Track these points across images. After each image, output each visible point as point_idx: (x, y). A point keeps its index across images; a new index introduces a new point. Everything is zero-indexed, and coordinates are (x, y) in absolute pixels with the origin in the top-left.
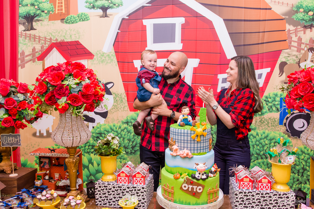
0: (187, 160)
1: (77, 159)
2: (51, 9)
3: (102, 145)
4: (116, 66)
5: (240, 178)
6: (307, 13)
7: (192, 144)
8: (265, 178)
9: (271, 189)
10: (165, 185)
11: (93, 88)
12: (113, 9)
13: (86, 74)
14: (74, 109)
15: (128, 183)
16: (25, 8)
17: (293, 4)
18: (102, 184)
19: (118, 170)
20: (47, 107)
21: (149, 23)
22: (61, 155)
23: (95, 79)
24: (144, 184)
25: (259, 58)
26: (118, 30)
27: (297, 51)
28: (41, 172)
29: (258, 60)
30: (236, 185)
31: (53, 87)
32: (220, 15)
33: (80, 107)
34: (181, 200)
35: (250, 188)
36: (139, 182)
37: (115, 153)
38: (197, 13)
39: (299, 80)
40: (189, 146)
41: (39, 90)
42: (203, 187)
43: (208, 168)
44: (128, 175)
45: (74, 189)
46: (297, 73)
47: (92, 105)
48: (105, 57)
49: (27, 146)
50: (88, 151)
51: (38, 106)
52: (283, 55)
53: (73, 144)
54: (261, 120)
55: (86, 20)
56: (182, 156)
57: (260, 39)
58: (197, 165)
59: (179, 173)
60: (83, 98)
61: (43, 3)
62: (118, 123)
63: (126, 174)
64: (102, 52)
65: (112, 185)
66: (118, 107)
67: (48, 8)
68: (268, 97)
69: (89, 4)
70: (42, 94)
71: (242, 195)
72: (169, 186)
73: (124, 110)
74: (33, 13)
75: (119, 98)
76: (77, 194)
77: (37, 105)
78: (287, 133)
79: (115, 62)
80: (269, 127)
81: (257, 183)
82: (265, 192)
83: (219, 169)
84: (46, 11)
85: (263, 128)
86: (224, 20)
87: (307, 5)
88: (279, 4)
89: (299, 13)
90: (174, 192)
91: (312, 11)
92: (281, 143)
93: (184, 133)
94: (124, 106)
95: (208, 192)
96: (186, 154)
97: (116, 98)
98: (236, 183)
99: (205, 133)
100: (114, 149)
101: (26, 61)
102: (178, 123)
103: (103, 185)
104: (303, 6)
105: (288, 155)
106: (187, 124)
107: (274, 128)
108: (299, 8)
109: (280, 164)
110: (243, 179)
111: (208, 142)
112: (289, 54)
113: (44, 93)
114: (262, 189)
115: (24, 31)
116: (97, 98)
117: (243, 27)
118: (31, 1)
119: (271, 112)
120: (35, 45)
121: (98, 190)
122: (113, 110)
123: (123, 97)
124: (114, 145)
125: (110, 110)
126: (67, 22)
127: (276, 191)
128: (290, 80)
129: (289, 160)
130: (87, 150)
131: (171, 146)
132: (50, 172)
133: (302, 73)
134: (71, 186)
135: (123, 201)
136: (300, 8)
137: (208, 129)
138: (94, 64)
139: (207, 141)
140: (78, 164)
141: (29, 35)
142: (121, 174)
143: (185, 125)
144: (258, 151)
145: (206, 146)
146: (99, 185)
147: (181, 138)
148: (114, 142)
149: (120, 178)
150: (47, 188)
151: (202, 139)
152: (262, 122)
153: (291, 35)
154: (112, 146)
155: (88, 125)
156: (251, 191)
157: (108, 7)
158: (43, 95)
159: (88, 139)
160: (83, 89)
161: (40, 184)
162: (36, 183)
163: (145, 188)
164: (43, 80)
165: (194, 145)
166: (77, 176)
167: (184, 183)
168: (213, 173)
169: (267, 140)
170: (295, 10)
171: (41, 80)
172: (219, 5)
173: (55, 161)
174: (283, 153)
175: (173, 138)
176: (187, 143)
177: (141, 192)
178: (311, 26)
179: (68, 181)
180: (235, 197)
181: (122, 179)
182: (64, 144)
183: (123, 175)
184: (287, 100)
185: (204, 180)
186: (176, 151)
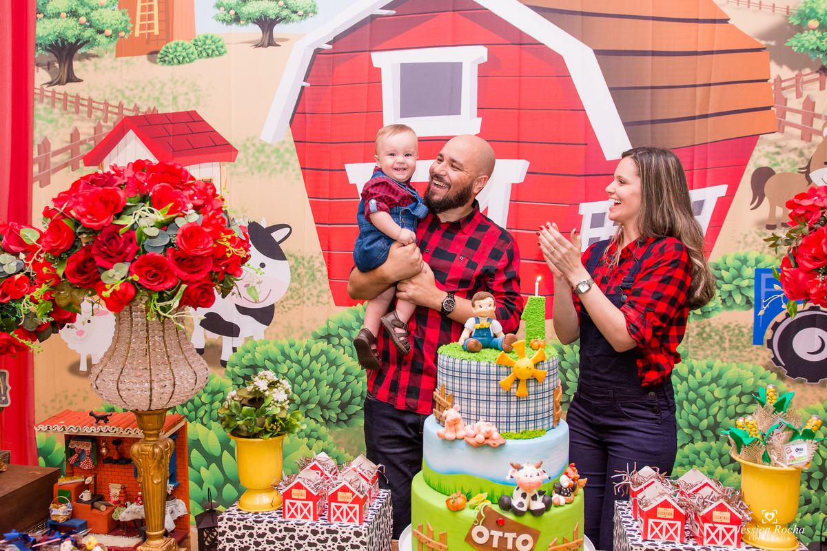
0: (486, 452)
1: (167, 446)
2: (123, 25)
3: (239, 404)
4: (298, 179)
5: (646, 506)
7: (503, 406)
8: (721, 508)
9: (740, 541)
10: (420, 528)
11: (211, 239)
12: (291, 24)
13: (191, 197)
14: (151, 298)
15: (315, 519)
16: (51, 22)
17: (788, 7)
18: (239, 520)
19: (287, 479)
20: (75, 293)
21: (388, 63)
22: (124, 432)
23: (220, 210)
24: (361, 522)
25: (696, 156)
26: (304, 81)
27: (802, 139)
28: (68, 478)
29: (693, 163)
30: (634, 528)
31: (91, 233)
32: (584, 38)
33: (169, 293)
35: (678, 539)
36: (348, 514)
37: (279, 430)
38: (521, 33)
39: (822, 213)
40: (493, 411)
41: (50, 242)
42: (536, 535)
43: (550, 478)
44: (315, 494)
45: (157, 533)
46: (817, 193)
47: (207, 287)
48: (268, 157)
49: (53, 401)
51: (47, 288)
52: (763, 148)
53: (153, 403)
54: (701, 331)
55: (218, 53)
56: (472, 441)
57: (698, 106)
58: (516, 470)
59: (462, 492)
60: (180, 267)
61: (102, 8)
62: (301, 339)
63: (308, 492)
64: (261, 140)
65: (268, 522)
66: (302, 295)
67: (114, 22)
68: (721, 267)
69: (225, 10)
70: (58, 255)
72: (431, 529)
73: (318, 302)
74: (74, 35)
75: (304, 268)
77: (44, 287)
78: (776, 369)
79: (294, 170)
80: (724, 349)
81: (699, 522)
83: (584, 481)
84: (109, 32)
85: (708, 352)
86: (597, 53)
88: (749, 7)
89: (806, 32)
90: (447, 549)
92: (771, 403)
93: (478, 373)
94: (320, 292)
96: (483, 434)
97: (296, 269)
98: (633, 519)
99: (541, 373)
100: (274, 415)
101: (52, 167)
102: (462, 340)
103: (242, 523)
104: (817, 13)
105: (791, 440)
106: (487, 346)
107: (738, 354)
108: (805, 17)
109: (766, 467)
110: (655, 509)
111: (551, 400)
112: (780, 147)
113: (65, 251)
114: (712, 541)
115: (50, 84)
116: (223, 268)
117: (648, 72)
118: (70, 3)
119: (730, 307)
120: (77, 124)
121: (227, 539)
122: (288, 302)
123: (316, 267)
124: (274, 404)
125: (282, 302)
126: (165, 61)
127: (754, 547)
128: (797, 214)
129: (794, 453)
131: (439, 410)
132: (95, 479)
134: (147, 524)
136: (809, 18)
137: (551, 360)
138: (238, 174)
139: (546, 394)
140: (168, 462)
141: (62, 97)
142: (294, 491)
143: (483, 348)
144: (693, 419)
145: (543, 409)
146: (230, 523)
147: (469, 385)
148: (274, 395)
149: (291, 503)
150: (84, 526)
151: (532, 389)
152: (704, 335)
153: (782, 92)
154: (267, 409)
155: (219, 343)
156: (678, 548)
157: (278, 17)
158: (61, 259)
159: (197, 387)
160: (179, 242)
161: (65, 514)
162: (53, 514)
163: (363, 534)
164: (62, 214)
165: (508, 409)
166: (169, 492)
167: (479, 525)
168: (564, 492)
169: (720, 388)
170: (794, 24)
171: (58, 214)
172: (582, 12)
173: (108, 450)
174: (776, 431)
175: (447, 386)
176: (488, 401)
177: (351, 545)
181: (297, 507)
182: (125, 402)
183: (298, 495)
184: (786, 274)
185: (537, 513)
186: (455, 424)
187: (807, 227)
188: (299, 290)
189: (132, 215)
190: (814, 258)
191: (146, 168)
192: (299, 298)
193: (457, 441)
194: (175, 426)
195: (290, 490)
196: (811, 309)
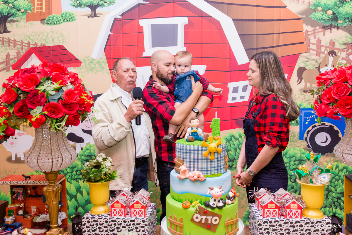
0: (198, 184)
1: (58, 187)
2: (29, 7)
3: (90, 168)
4: (108, 74)
5: (264, 203)
6: (326, 12)
7: (205, 164)
8: (294, 203)
9: (301, 216)
10: (171, 217)
11: (78, 96)
12: (104, 7)
13: (69, 78)
14: (52, 122)
15: (125, 216)
17: (310, 2)
18: (91, 218)
20: (17, 121)
21: (146, 24)
22: (38, 183)
23: (81, 84)
24: (145, 216)
26: (110, 32)
28: (13, 205)
30: (259, 213)
31: (25, 94)
32: (228, 14)
33: (60, 119)
35: (277, 216)
36: (139, 213)
37: (108, 178)
38: (202, 11)
39: (331, 81)
40: (200, 166)
41: (6, 98)
42: (220, 217)
43: (225, 193)
44: (125, 205)
45: (55, 226)
46: (328, 73)
47: (77, 117)
48: (95, 65)
51: (5, 119)
52: (301, 59)
53: (53, 168)
55: (72, 20)
56: (192, 179)
57: (275, 42)
58: (211, 190)
59: (189, 200)
60: (65, 108)
63: (121, 205)
64: (91, 58)
65: (104, 218)
67: (25, 6)
69: (75, 1)
70: (10, 104)
71: (267, 225)
72: (176, 217)
74: (7, 12)
76: (58, 232)
78: (309, 150)
79: (106, 70)
81: (285, 209)
82: (295, 221)
84: (23, 10)
86: (234, 20)
87: (325, 3)
88: (294, 1)
89: (317, 12)
90: (183, 225)
91: (331, 10)
92: (312, 159)
93: (194, 150)
95: (226, 224)
96: (197, 176)
98: (258, 210)
99: (220, 149)
100: (106, 172)
102: (186, 137)
103: (93, 219)
104: (321, 4)
105: (320, 174)
107: (294, 144)
108: (316, 6)
109: (311, 185)
110: (267, 205)
111: (224, 161)
113: (13, 102)
114: (291, 217)
116: (83, 108)
117: (255, 28)
120: (8, 51)
121: (86, 227)
124: (105, 168)
126: (48, 23)
127: (307, 218)
128: (320, 82)
129: (322, 179)
130: (75, 176)
131: (177, 167)
132: (25, 204)
133: (335, 72)
134: (51, 222)
136: (318, 6)
138: (82, 73)
139: (222, 159)
140: (59, 194)
141: (2, 39)
142: (115, 204)
145: (221, 165)
146: (88, 220)
147: (190, 156)
148: (106, 164)
149: (114, 210)
150: (21, 225)
151: (216, 156)
153: (309, 36)
154: (103, 169)
155: (75, 146)
156: (277, 220)
157: (98, 4)
159: (72, 161)
160: (64, 97)
161: (12, 220)
162: (6, 221)
163: (146, 221)
164: (11, 86)
165: (207, 165)
166: (59, 209)
167: (196, 214)
168: (231, 199)
169: (287, 158)
170: (312, 9)
171: (9, 86)
172: (227, 3)
173: (31, 191)
174: (314, 171)
175: (180, 157)
176: (198, 162)
177: (141, 226)
178: (330, 27)
179: (48, 215)
180: (259, 228)
181: (117, 211)
182: (40, 168)
183: (117, 206)
184: (317, 106)
185: (220, 208)
186: (185, 172)
187: (325, 87)
189: (43, 85)
190: (328, 99)
191: (48, 66)
193: (186, 179)
194: (61, 179)
196: (322, 124)
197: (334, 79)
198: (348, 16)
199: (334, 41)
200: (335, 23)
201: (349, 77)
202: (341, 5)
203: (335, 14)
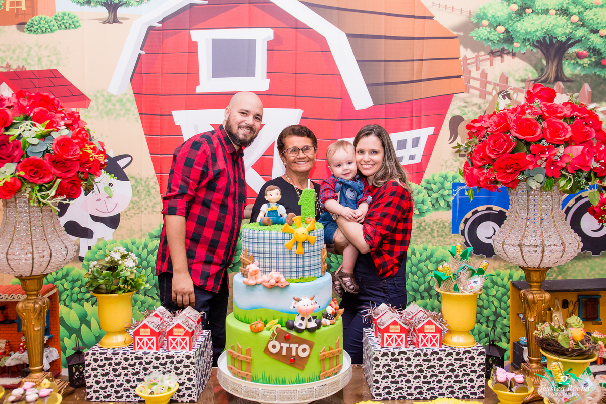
0: (276, 292)
1: (44, 303)
3: (99, 269)
4: (137, 121)
5: (383, 325)
6: (495, 29)
7: (288, 261)
8: (429, 323)
9: (441, 344)
10: (233, 348)
11: (78, 147)
12: (130, 7)
13: (63, 118)
14: (33, 190)
15: (157, 349)
17: (470, 11)
18: (101, 353)
19: (136, 323)
21: (203, 38)
22: (9, 298)
23: (83, 129)
24: (191, 349)
25: (414, 108)
26: (141, 49)
27: (480, 97)
29: (412, 112)
30: (376, 342)
32: (340, 26)
33: (47, 186)
34: (267, 376)
35: (403, 345)
36: (181, 344)
37: (129, 288)
38: (296, 20)
39: (487, 131)
40: (281, 265)
42: (311, 345)
44: (157, 331)
45: (37, 368)
46: (484, 119)
47: (76, 182)
48: (114, 105)
50: (80, 297)
52: (456, 103)
53: (34, 270)
54: (419, 225)
55: (74, 27)
56: (267, 284)
57: (415, 74)
58: (297, 302)
59: (261, 320)
60: (55, 167)
62: (141, 238)
63: (152, 330)
64: (108, 93)
65: (123, 354)
66: (141, 206)
68: (431, 182)
71: (387, 360)
72: (240, 347)
73: (153, 211)
75: (142, 186)
79: (134, 115)
80: (434, 237)
81: (416, 333)
82: (431, 351)
83: (342, 310)
85: (424, 240)
86: (348, 36)
87: (494, 14)
88: (446, 9)
89: (481, 27)
90: (251, 360)
91: (503, 25)
92: (458, 254)
93: (270, 239)
94: (154, 203)
95: (321, 356)
96: (274, 279)
97: (136, 187)
98: (375, 337)
99: (312, 238)
100: (126, 277)
102: (258, 219)
103: (103, 356)
104: (487, 16)
105: (471, 276)
106: (276, 223)
107: (443, 240)
108: (481, 18)
109: (456, 294)
110: (388, 327)
111: (320, 257)
112: (467, 102)
114: (424, 345)
116: (87, 169)
117: (383, 50)
119: (437, 209)
121: (92, 368)
122: (130, 212)
123: (151, 186)
124: (125, 269)
125: (126, 212)
126: (31, 31)
127: (450, 347)
128: (472, 132)
129: (473, 285)
130: (77, 295)
131: (244, 267)
133: (493, 118)
134: (30, 363)
135: (146, 387)
136: (483, 19)
137: (319, 230)
138: (90, 117)
139: (316, 253)
140: (46, 314)
142: (141, 330)
143: (273, 224)
144: (415, 285)
145: (314, 263)
146: (94, 357)
147: (264, 248)
148: (126, 263)
149: (139, 339)
151: (307, 249)
152: (421, 228)
153: (468, 66)
154: (121, 273)
155: (78, 243)
156: (403, 351)
157: (120, 2)
159: (68, 258)
160: (55, 149)
163: (192, 357)
165: (291, 263)
166: (45, 342)
167: (273, 340)
168: (329, 317)
169: (432, 263)
170: (474, 22)
172: (338, 7)
174: (461, 272)
175: (249, 250)
176: (277, 258)
177: (184, 365)
178: (502, 53)
179: (26, 354)
180: (375, 365)
181: (144, 342)
182: (12, 269)
183: (145, 332)
184: (466, 170)
185: (311, 330)
186: (255, 274)
187: (478, 140)
188: (139, 202)
189: (18, 128)
190: (482, 159)
191: (27, 97)
192: (139, 208)
193: (257, 286)
194: (49, 292)
195: (138, 330)
196: (488, 209)
197: (491, 128)
198: (528, 37)
199: (507, 75)
200: (509, 47)
201: (511, 124)
202: (518, 18)
203: (509, 32)
